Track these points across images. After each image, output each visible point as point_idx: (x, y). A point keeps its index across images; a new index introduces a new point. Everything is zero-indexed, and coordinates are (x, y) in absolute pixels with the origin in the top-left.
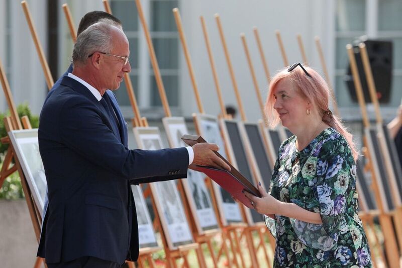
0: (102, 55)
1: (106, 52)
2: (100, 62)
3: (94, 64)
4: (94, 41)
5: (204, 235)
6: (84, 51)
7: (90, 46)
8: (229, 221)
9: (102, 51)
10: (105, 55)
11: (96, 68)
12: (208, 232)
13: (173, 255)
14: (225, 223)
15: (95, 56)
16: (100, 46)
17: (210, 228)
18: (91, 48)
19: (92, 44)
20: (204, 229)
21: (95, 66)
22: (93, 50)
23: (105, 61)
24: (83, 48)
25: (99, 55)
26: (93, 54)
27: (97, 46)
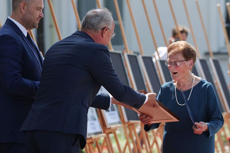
4: (106, 20)
6: (100, 25)
15: (105, 30)
19: (105, 22)
22: (105, 25)
23: (107, 33)
24: (99, 23)
25: (107, 29)
26: (104, 28)
27: (107, 24)
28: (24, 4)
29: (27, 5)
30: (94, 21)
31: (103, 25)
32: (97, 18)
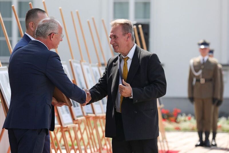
0: (55, 34)
1: (56, 32)
2: (53, 37)
4: (51, 28)
5: (77, 120)
6: (47, 33)
7: (49, 30)
8: (87, 113)
12: (79, 118)
13: (64, 130)
14: (85, 114)
15: (52, 35)
17: (80, 116)
19: (51, 29)
20: (78, 117)
21: (52, 39)
22: (51, 32)
23: (55, 37)
24: (46, 31)
26: (51, 34)
27: (53, 30)
28: (32, 23)
29: (34, 24)
30: (42, 30)
31: (49, 31)
32: (44, 27)
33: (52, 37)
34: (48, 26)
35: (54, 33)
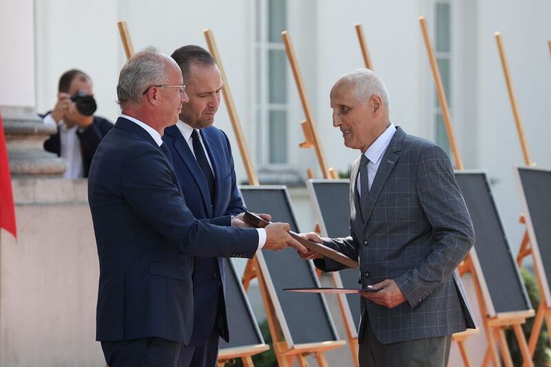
0: (158, 89)
1: (162, 84)
2: (156, 97)
3: (152, 101)
4: (147, 74)
6: (137, 88)
7: (143, 80)
9: (158, 84)
10: (162, 88)
11: (154, 106)
15: (151, 91)
16: (155, 78)
18: (144, 83)
19: (145, 78)
21: (153, 103)
22: (148, 83)
23: (162, 95)
24: (134, 85)
25: (155, 89)
26: (148, 90)
27: (151, 79)
30: (127, 83)
33: (154, 98)
34: (139, 70)
35: (157, 86)
